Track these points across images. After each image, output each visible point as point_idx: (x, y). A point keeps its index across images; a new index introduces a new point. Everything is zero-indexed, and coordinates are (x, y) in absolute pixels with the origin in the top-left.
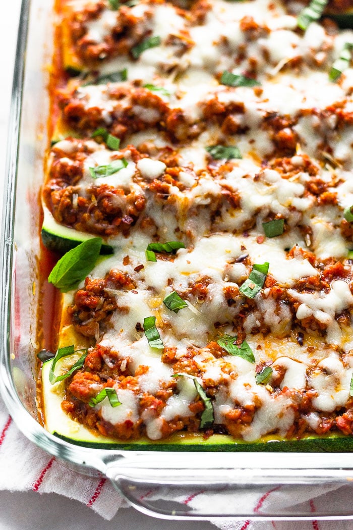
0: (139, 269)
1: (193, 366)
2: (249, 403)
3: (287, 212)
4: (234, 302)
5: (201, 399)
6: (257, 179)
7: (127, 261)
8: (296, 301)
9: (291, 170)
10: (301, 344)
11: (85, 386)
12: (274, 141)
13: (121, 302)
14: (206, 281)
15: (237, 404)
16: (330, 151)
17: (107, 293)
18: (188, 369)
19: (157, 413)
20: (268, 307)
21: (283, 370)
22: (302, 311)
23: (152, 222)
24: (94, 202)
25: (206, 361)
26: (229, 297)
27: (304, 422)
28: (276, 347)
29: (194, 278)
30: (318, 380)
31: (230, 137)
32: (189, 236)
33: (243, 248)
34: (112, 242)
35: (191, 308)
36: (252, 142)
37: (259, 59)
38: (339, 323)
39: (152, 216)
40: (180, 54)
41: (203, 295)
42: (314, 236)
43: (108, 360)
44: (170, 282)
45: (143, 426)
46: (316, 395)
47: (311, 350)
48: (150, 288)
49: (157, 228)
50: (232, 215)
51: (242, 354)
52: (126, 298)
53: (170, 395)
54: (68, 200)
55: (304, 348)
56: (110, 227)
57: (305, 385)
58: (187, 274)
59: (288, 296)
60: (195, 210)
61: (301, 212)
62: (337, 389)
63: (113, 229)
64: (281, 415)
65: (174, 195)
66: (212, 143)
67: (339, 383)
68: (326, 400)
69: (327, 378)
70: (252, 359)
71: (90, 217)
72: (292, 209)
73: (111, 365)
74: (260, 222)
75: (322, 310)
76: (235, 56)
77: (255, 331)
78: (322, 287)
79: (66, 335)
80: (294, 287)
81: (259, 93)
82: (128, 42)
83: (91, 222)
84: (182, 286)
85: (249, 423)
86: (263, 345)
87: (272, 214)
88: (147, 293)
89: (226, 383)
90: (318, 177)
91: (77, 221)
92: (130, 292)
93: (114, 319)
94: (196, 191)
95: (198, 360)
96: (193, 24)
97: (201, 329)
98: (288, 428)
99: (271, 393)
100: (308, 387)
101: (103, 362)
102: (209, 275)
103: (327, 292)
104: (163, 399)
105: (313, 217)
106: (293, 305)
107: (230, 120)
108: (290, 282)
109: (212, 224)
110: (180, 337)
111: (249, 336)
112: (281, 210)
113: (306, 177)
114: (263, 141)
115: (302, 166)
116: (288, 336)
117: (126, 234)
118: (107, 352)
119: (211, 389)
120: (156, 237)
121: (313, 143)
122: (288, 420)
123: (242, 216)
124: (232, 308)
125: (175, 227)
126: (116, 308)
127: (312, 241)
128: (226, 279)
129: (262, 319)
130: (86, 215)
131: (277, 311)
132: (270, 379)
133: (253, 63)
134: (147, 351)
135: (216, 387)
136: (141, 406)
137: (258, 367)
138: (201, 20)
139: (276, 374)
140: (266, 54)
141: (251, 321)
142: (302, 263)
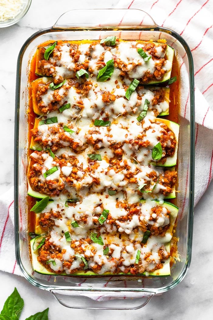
0: (62, 210)
1: (81, 250)
2: (100, 264)
3: (117, 187)
4: (96, 224)
5: (84, 263)
6: (106, 174)
7: (58, 206)
8: (118, 225)
9: (119, 168)
10: (120, 238)
11: (45, 257)
12: (114, 153)
13: (56, 224)
14: (86, 217)
15: (96, 263)
16: (136, 158)
17: (51, 219)
18: (80, 251)
19: (69, 268)
20: (108, 227)
21: (113, 250)
22: (120, 230)
23: (67, 191)
24: (46, 186)
25: (86, 247)
26: (95, 222)
27: (119, 269)
28: (111, 238)
29: (82, 214)
30: (125, 255)
31: (97, 151)
32: (81, 197)
33: (100, 200)
34: (53, 198)
35: (81, 226)
36: (105, 152)
37: (110, 113)
38: (134, 231)
39: (67, 190)
40: (78, 113)
41: (85, 222)
42: (127, 195)
43: (52, 246)
44: (74, 216)
45: (64, 271)
46: (124, 260)
47: (123, 241)
48: (66, 218)
49: (69, 193)
50: (97, 187)
51: (99, 242)
52: (58, 222)
53: (73, 261)
54: (37, 184)
55: (121, 240)
56: (52, 194)
57: (120, 256)
58: (80, 213)
59: (116, 223)
60: (83, 188)
61: (123, 187)
62: (131, 258)
63: (53, 195)
64: (111, 268)
65: (75, 184)
66: (90, 153)
67: (132, 256)
68: (127, 263)
69: (128, 255)
70: (102, 244)
71: (45, 190)
72: (119, 186)
73: (53, 248)
74: (107, 190)
75: (128, 229)
76: (100, 112)
77: (104, 233)
78: (129, 219)
79: (38, 229)
80: (118, 220)
81: (109, 130)
82: (58, 107)
83: (45, 192)
84: (78, 217)
85: (100, 270)
86: (107, 238)
87: (111, 188)
88: (66, 219)
89: (92, 257)
90: (130, 171)
91: (40, 190)
92: (59, 220)
93: (54, 227)
94: (83, 181)
95: (83, 246)
96: (83, 97)
97: (84, 232)
98: (114, 271)
99: (108, 259)
100: (121, 258)
101: (50, 247)
102: (87, 214)
103: (130, 221)
104: (71, 263)
105: (127, 187)
106: (118, 226)
107: (97, 145)
108: (117, 218)
109: (89, 190)
110: (77, 235)
111: (101, 235)
112: (115, 187)
113: (125, 171)
114: (110, 153)
115: (124, 167)
116: (115, 235)
117: (58, 195)
118: (52, 244)
119: (87, 259)
120: (69, 195)
121: (129, 153)
122: (113, 269)
123: (100, 188)
124: (95, 226)
125: (75, 193)
126: (54, 225)
127: (126, 197)
128: (94, 215)
129: (106, 230)
130: (43, 190)
131: (112, 228)
132: (108, 253)
133: (107, 115)
134: (66, 243)
135: (89, 258)
136: (64, 266)
137: (104, 247)
138: (87, 95)
139: (110, 252)
140: (113, 111)
141: (102, 230)
142: (122, 210)
